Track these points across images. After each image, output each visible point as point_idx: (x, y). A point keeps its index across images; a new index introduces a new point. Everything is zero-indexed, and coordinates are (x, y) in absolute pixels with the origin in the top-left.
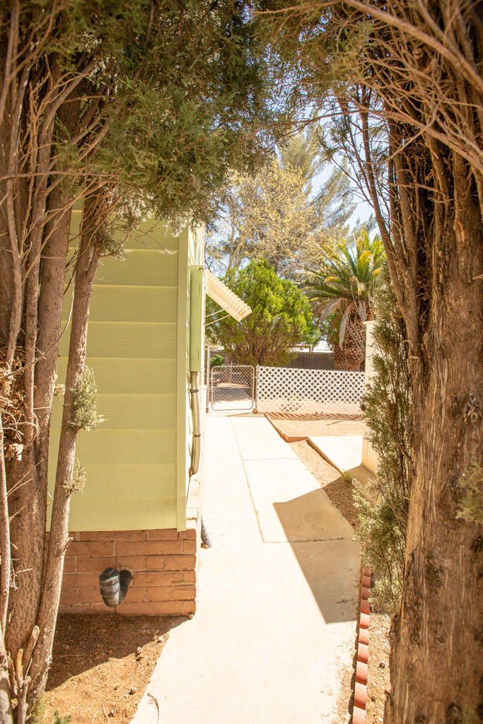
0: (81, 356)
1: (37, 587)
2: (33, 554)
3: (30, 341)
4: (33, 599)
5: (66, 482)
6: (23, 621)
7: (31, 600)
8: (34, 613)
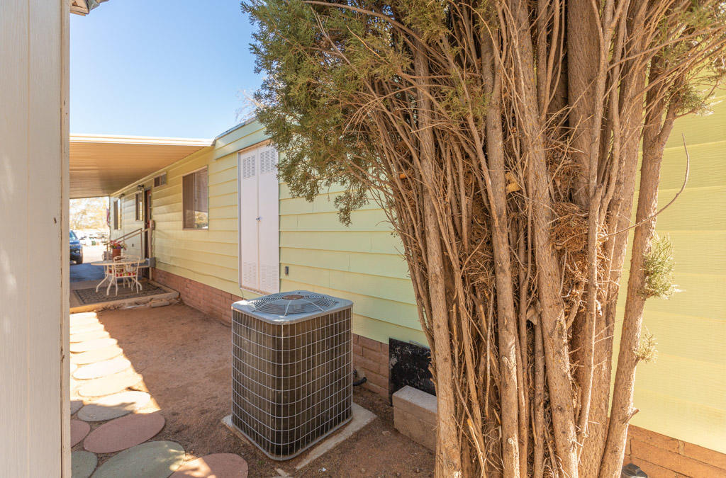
0: (653, 222)
1: (601, 444)
2: (600, 410)
3: (615, 207)
4: (598, 455)
5: (634, 347)
6: (588, 471)
7: (595, 454)
8: (597, 468)
